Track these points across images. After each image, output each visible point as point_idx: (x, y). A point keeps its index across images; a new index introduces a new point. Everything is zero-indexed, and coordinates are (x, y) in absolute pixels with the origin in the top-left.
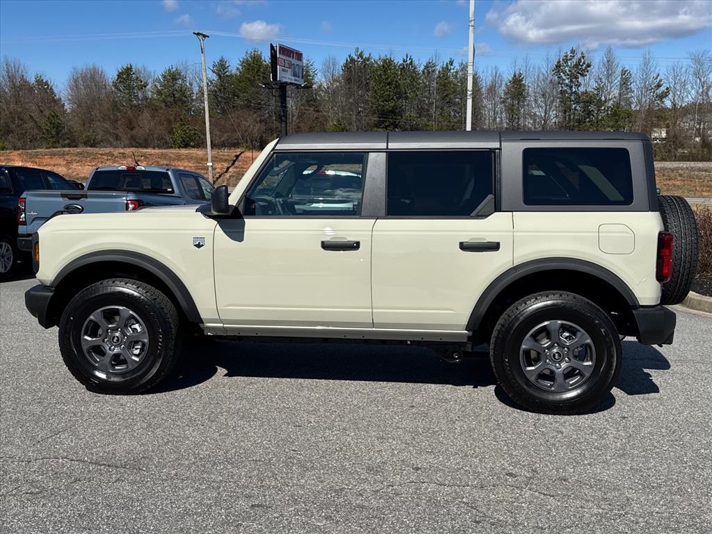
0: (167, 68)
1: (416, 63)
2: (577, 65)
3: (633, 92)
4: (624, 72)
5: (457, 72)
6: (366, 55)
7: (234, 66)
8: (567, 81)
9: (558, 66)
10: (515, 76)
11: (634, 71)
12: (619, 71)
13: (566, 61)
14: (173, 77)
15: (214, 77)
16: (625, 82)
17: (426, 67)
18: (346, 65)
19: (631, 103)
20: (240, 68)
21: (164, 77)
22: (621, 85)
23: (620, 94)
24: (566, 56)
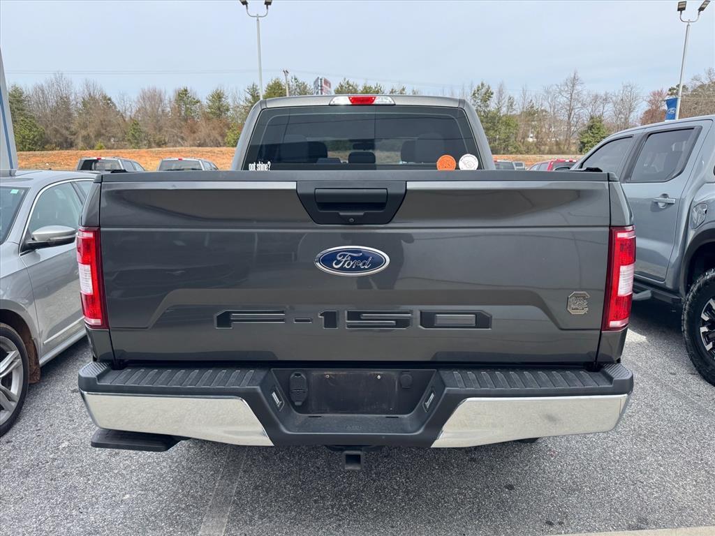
0: (214, 89)
2: (485, 94)
4: (510, 98)
8: (479, 104)
9: (474, 94)
11: (515, 98)
12: (507, 98)
13: (478, 90)
14: (218, 96)
15: (249, 97)
16: (511, 104)
21: (213, 96)
22: (508, 106)
24: (479, 87)
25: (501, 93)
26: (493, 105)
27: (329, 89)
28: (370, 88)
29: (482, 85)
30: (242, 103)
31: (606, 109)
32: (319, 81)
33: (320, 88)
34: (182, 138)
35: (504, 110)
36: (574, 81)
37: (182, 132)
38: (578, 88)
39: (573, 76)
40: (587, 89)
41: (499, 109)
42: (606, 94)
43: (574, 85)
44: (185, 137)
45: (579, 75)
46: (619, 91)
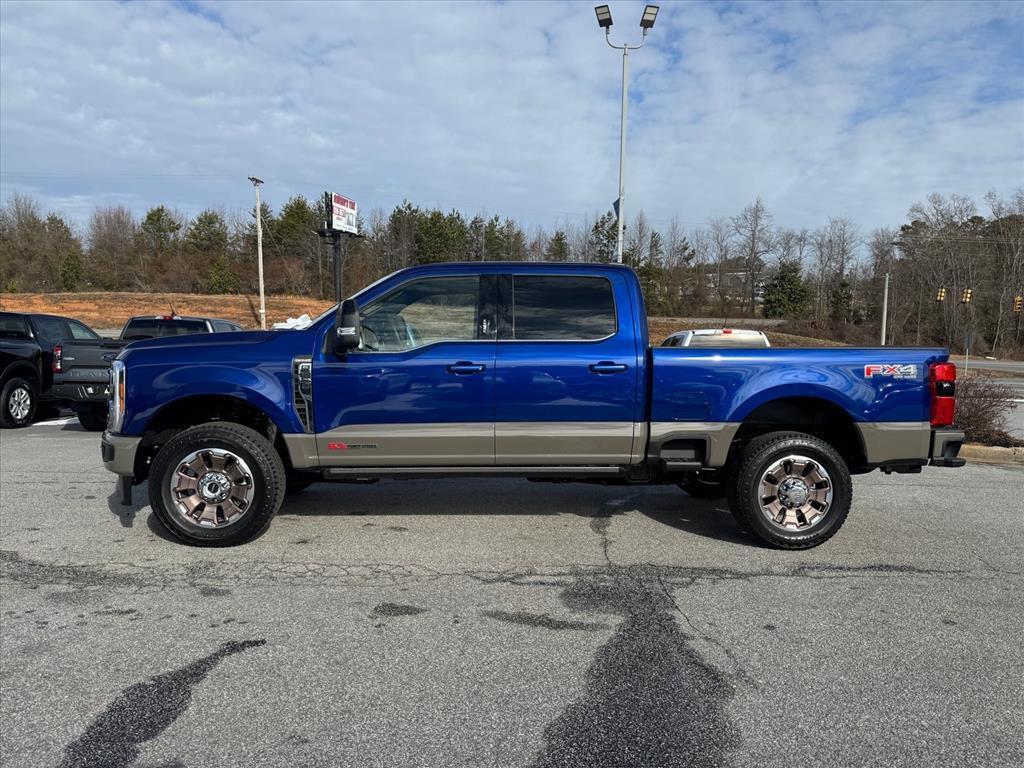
0: (203, 211)
1: (463, 216)
2: (613, 227)
3: (662, 253)
4: (654, 235)
5: (502, 229)
6: (414, 207)
7: (277, 212)
8: (605, 242)
9: (597, 227)
10: (557, 234)
11: (662, 235)
12: (649, 234)
13: (603, 223)
14: (209, 220)
16: (655, 245)
17: (473, 222)
18: (393, 216)
19: (661, 264)
20: (283, 213)
21: (200, 220)
22: (651, 247)
23: (650, 255)
24: (604, 218)
28: (439, 214)
29: (609, 214)
30: (247, 232)
31: (804, 254)
34: (145, 279)
36: (757, 212)
37: (144, 272)
38: (763, 222)
39: (754, 205)
40: (775, 225)
42: (804, 232)
43: (757, 218)
44: (150, 278)
45: (765, 204)
46: (826, 228)
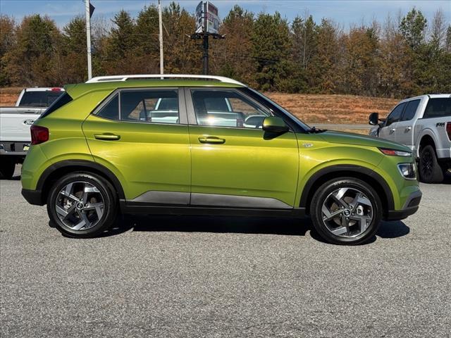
2: (418, 23)
4: (450, 29)
8: (410, 36)
9: (403, 24)
10: (368, 29)
12: (446, 27)
13: (408, 19)
15: (117, 27)
17: (295, 22)
24: (409, 15)
25: (438, 22)
26: (427, 37)
27: (215, 17)
28: (269, 17)
29: (414, 12)
30: (107, 35)
32: (203, 5)
33: (203, 15)
34: (31, 77)
35: (442, 44)
37: (31, 70)
41: (436, 42)
44: (34, 75)
